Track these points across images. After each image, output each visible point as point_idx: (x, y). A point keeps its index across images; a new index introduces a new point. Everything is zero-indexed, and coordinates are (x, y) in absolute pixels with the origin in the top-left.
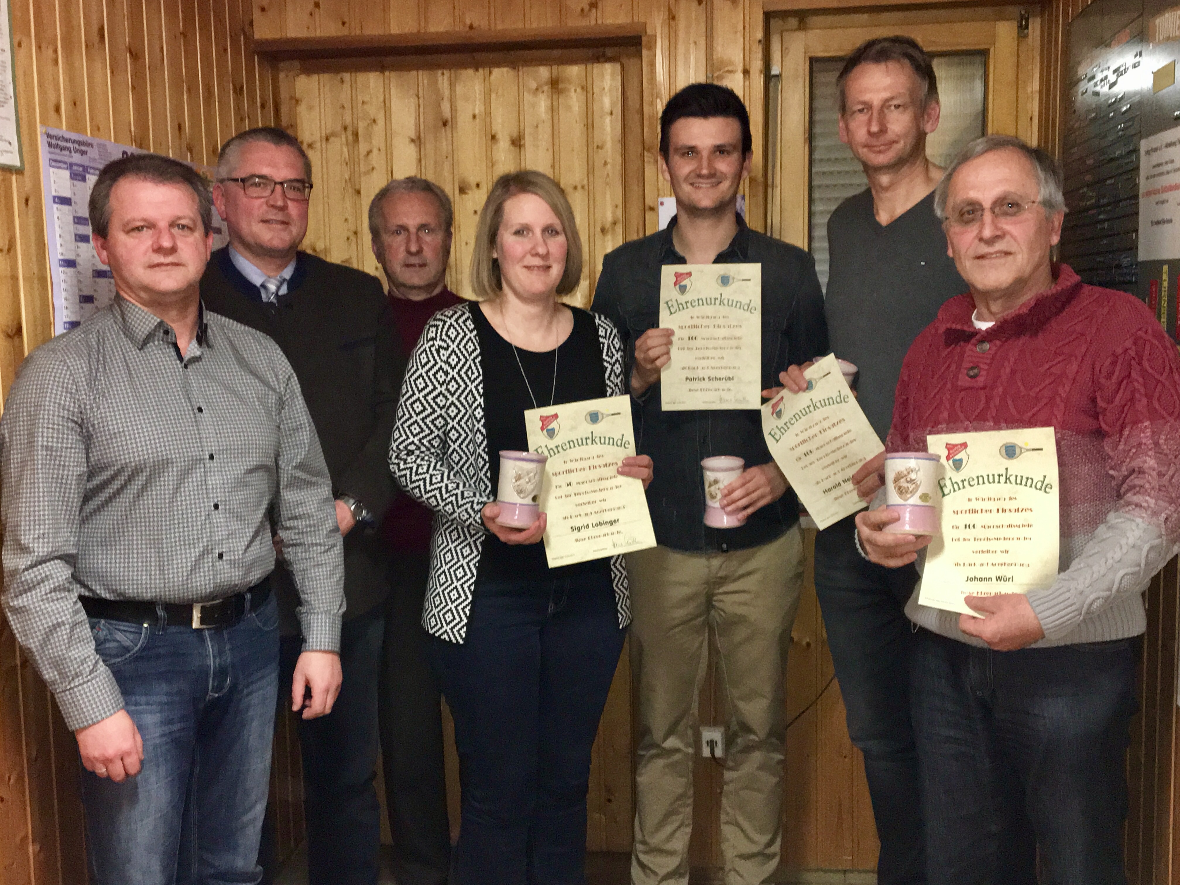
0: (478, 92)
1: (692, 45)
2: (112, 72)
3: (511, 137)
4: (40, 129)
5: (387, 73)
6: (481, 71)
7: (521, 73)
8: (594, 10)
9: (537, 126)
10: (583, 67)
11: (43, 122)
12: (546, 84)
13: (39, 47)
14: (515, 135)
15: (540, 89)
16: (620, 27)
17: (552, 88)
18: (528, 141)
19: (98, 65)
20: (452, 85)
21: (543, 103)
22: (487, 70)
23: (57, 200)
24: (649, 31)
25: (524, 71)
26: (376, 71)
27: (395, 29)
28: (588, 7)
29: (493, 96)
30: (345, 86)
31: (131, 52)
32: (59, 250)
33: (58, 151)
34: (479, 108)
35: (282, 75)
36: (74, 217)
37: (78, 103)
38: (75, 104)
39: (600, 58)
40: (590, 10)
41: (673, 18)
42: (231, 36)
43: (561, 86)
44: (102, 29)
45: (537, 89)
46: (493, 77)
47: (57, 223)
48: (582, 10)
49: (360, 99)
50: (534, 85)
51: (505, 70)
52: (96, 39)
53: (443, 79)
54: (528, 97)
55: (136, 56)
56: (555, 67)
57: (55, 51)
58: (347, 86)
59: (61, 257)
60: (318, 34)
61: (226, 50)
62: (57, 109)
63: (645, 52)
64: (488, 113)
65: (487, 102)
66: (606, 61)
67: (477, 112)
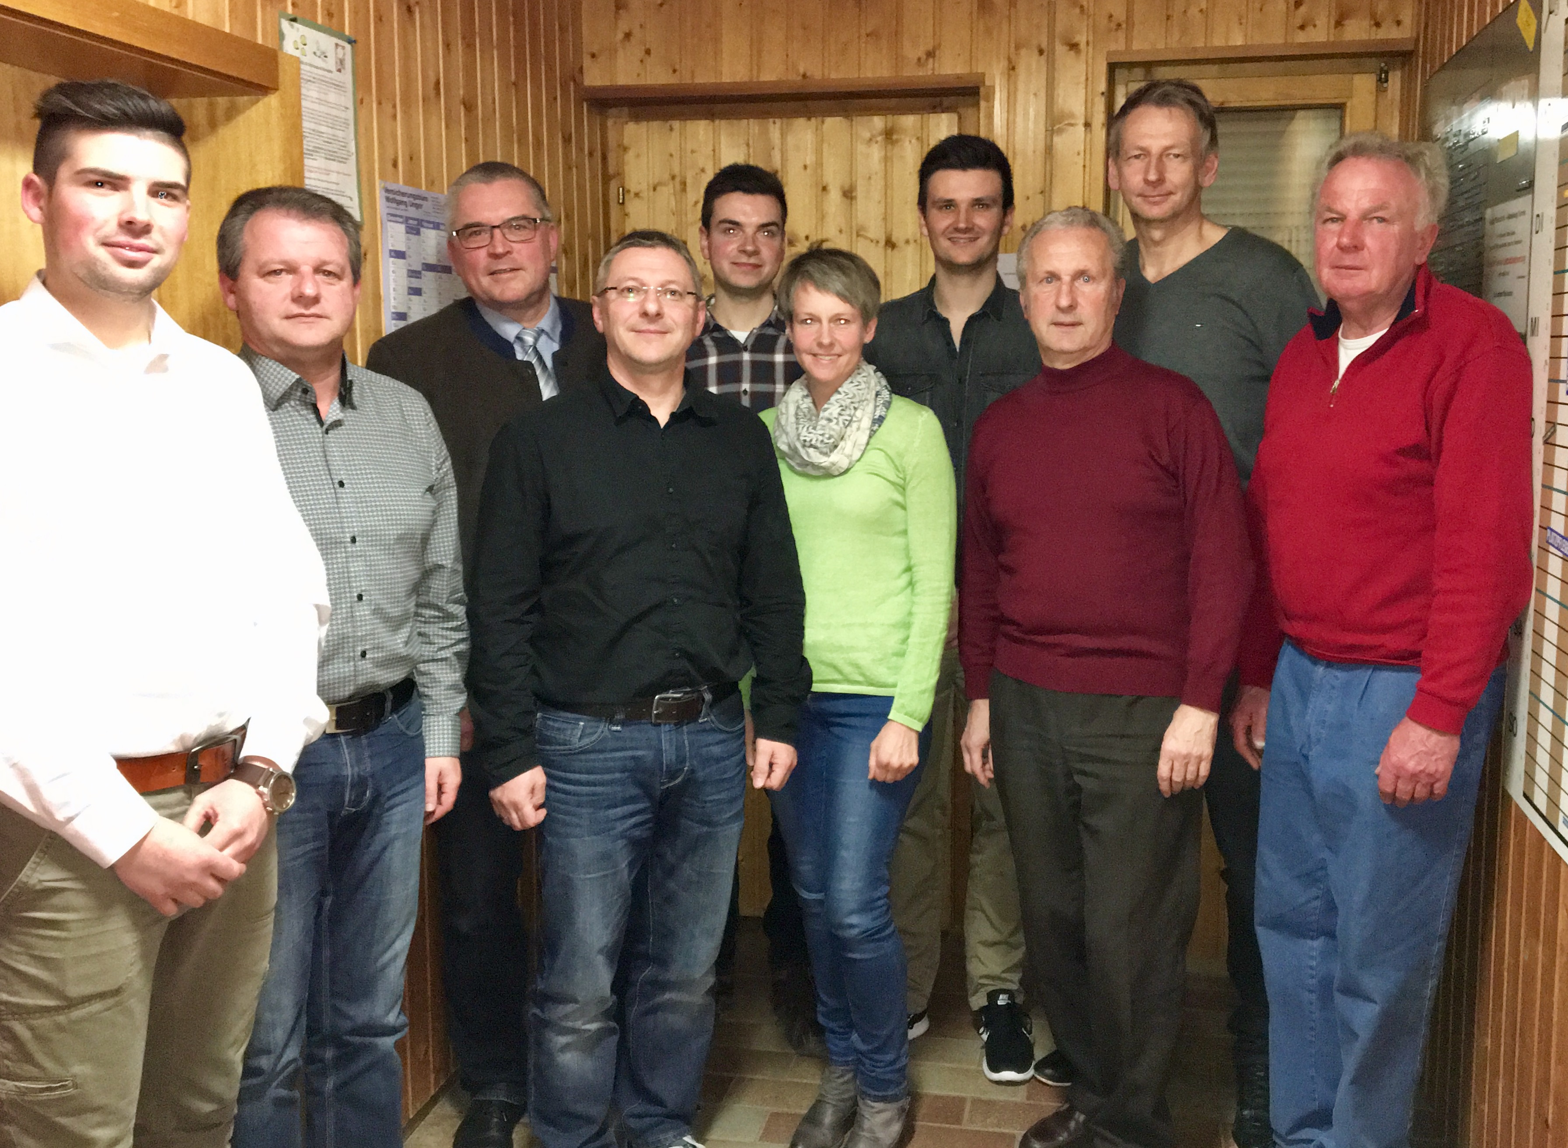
0: (809, 142)
1: (1032, 97)
2: (447, 127)
3: (842, 187)
4: (378, 184)
5: (717, 122)
6: (813, 119)
7: (854, 123)
8: (931, 60)
9: (870, 178)
10: (918, 117)
11: (382, 177)
12: (880, 134)
13: (379, 103)
14: (847, 187)
15: (874, 140)
16: (959, 77)
17: (887, 138)
18: (860, 193)
19: (434, 118)
20: (783, 135)
21: (876, 153)
22: (820, 119)
23: (393, 254)
24: (987, 83)
25: (857, 120)
26: (706, 119)
27: (726, 78)
28: (925, 57)
29: (825, 145)
30: (674, 134)
31: (464, 104)
32: (393, 303)
33: (394, 205)
34: (810, 159)
35: (610, 123)
36: (409, 270)
37: (414, 158)
38: (411, 158)
39: (936, 108)
40: (927, 59)
41: (1013, 68)
42: (561, 85)
43: (895, 137)
44: (438, 83)
45: (871, 140)
46: (825, 126)
47: (392, 276)
48: (919, 59)
49: (689, 147)
50: (867, 135)
51: (838, 119)
52: (432, 93)
53: (774, 128)
54: (861, 148)
55: (469, 106)
56: (890, 117)
57: (394, 106)
58: (675, 134)
59: (394, 310)
60: (649, 82)
61: (555, 99)
62: (395, 165)
63: (983, 104)
64: (819, 164)
65: (819, 152)
66: (943, 112)
67: (808, 163)
